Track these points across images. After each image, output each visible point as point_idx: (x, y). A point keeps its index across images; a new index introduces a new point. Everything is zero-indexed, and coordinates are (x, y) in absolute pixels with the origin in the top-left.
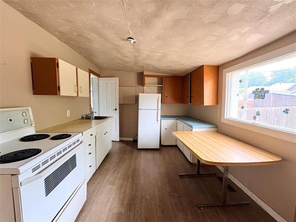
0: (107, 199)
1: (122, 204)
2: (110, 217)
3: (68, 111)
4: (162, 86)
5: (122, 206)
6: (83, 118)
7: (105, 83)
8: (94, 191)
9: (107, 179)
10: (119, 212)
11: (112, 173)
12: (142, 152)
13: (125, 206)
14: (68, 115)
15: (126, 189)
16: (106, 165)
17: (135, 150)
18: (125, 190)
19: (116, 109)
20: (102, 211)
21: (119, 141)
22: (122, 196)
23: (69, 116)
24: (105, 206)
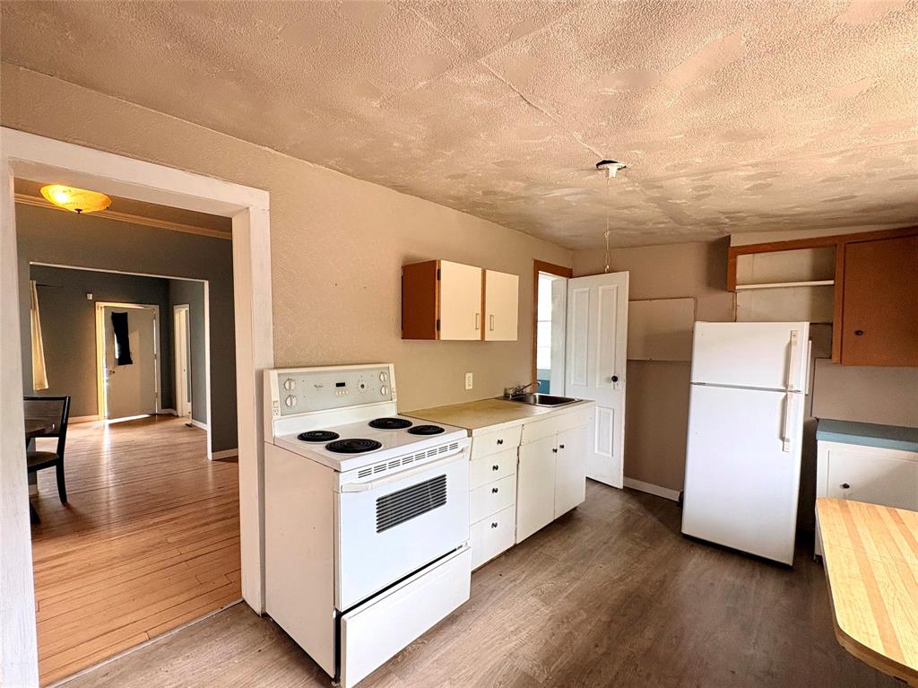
0: (516, 626)
1: (546, 662)
2: (505, 669)
3: (469, 376)
4: (831, 282)
5: (544, 663)
6: (506, 397)
7: (586, 292)
8: (495, 593)
9: (536, 581)
10: (531, 673)
11: (557, 572)
12: (699, 551)
13: (554, 671)
14: (469, 385)
15: (576, 634)
16: (549, 544)
17: (671, 536)
18: (571, 633)
19: (615, 379)
20: (493, 645)
21: (622, 488)
22: (555, 643)
23: (471, 387)
24: (503, 639)
